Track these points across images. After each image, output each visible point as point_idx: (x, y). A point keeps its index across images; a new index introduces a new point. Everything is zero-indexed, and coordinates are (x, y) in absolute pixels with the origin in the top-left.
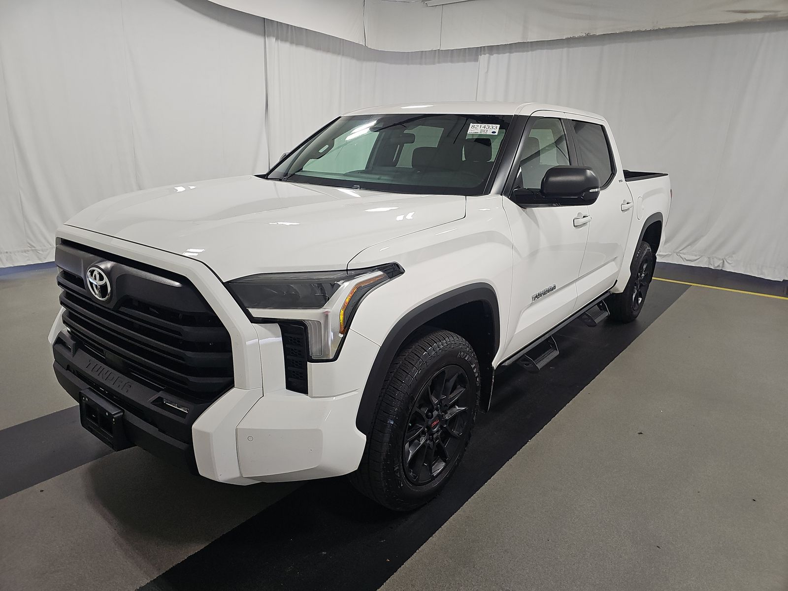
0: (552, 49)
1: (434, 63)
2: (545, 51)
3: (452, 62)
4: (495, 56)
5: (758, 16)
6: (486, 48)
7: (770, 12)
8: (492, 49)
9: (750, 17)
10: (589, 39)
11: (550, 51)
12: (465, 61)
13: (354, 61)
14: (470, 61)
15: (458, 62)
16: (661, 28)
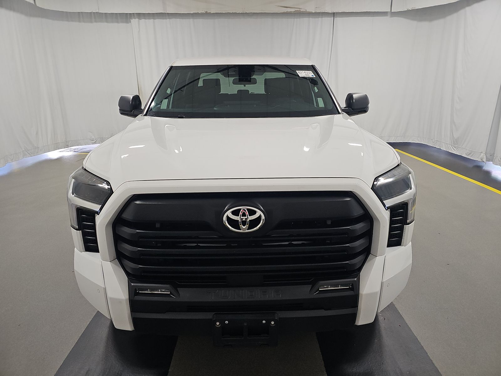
0: (183, 19)
1: (91, 22)
2: (178, 19)
3: (107, 22)
4: (143, 21)
5: (293, 10)
6: (135, 14)
7: (297, 8)
8: (140, 16)
9: (289, 10)
10: (207, 15)
11: (181, 20)
12: (118, 22)
13: (23, 17)
14: (122, 22)
15: (112, 22)
16: (247, 12)
